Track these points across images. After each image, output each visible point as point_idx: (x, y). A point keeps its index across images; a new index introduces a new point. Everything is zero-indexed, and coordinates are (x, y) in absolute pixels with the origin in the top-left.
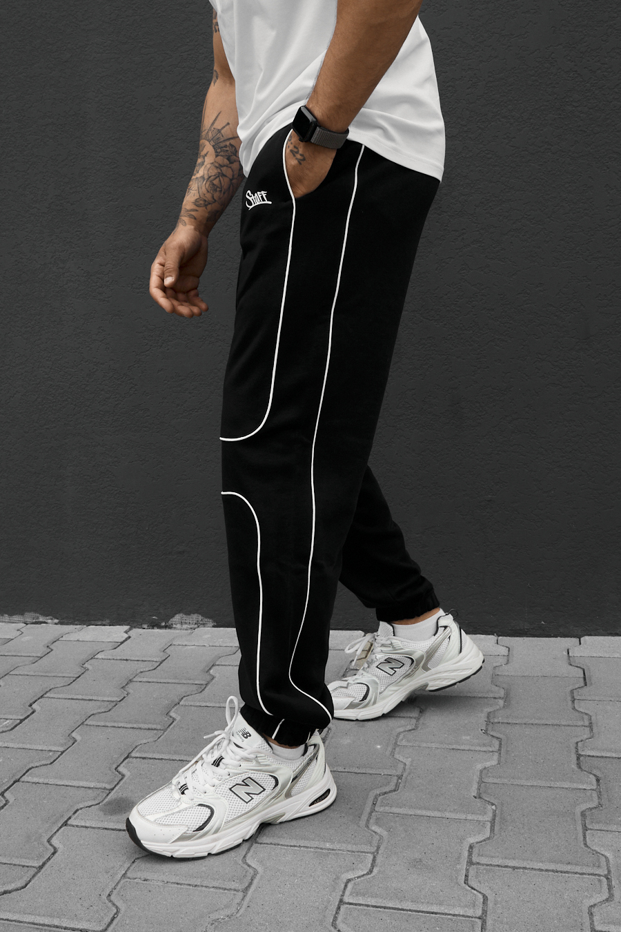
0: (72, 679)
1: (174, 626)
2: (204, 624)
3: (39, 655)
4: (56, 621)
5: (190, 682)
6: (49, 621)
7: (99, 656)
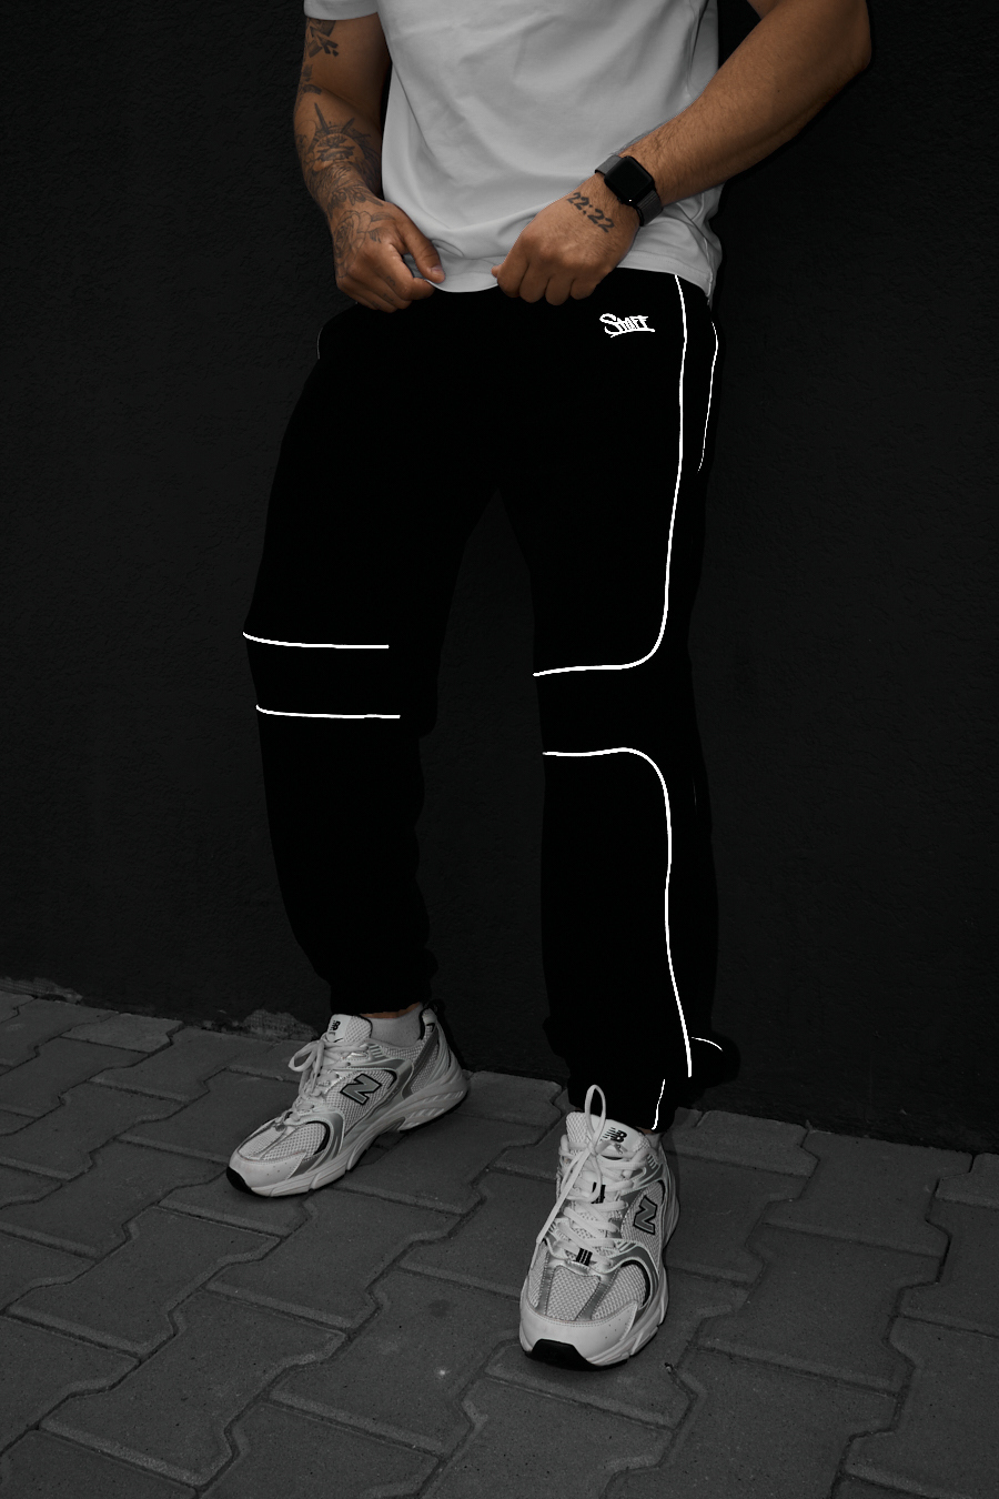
0: (27, 1121)
1: (253, 1029)
2: (298, 1033)
3: (11, 1063)
4: (79, 997)
5: (206, 1155)
6: (69, 996)
7: (97, 1080)
